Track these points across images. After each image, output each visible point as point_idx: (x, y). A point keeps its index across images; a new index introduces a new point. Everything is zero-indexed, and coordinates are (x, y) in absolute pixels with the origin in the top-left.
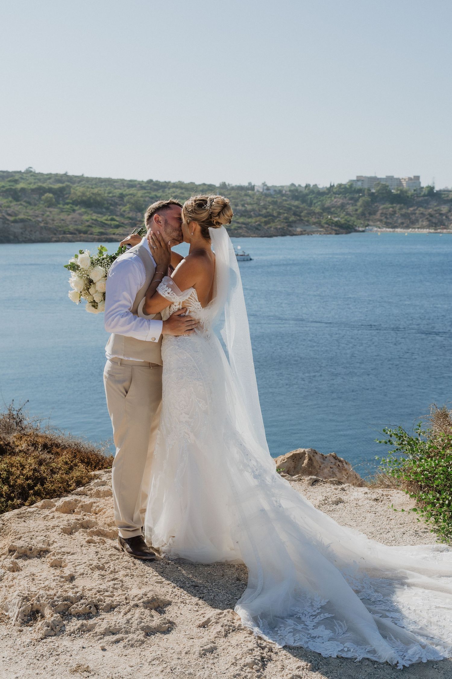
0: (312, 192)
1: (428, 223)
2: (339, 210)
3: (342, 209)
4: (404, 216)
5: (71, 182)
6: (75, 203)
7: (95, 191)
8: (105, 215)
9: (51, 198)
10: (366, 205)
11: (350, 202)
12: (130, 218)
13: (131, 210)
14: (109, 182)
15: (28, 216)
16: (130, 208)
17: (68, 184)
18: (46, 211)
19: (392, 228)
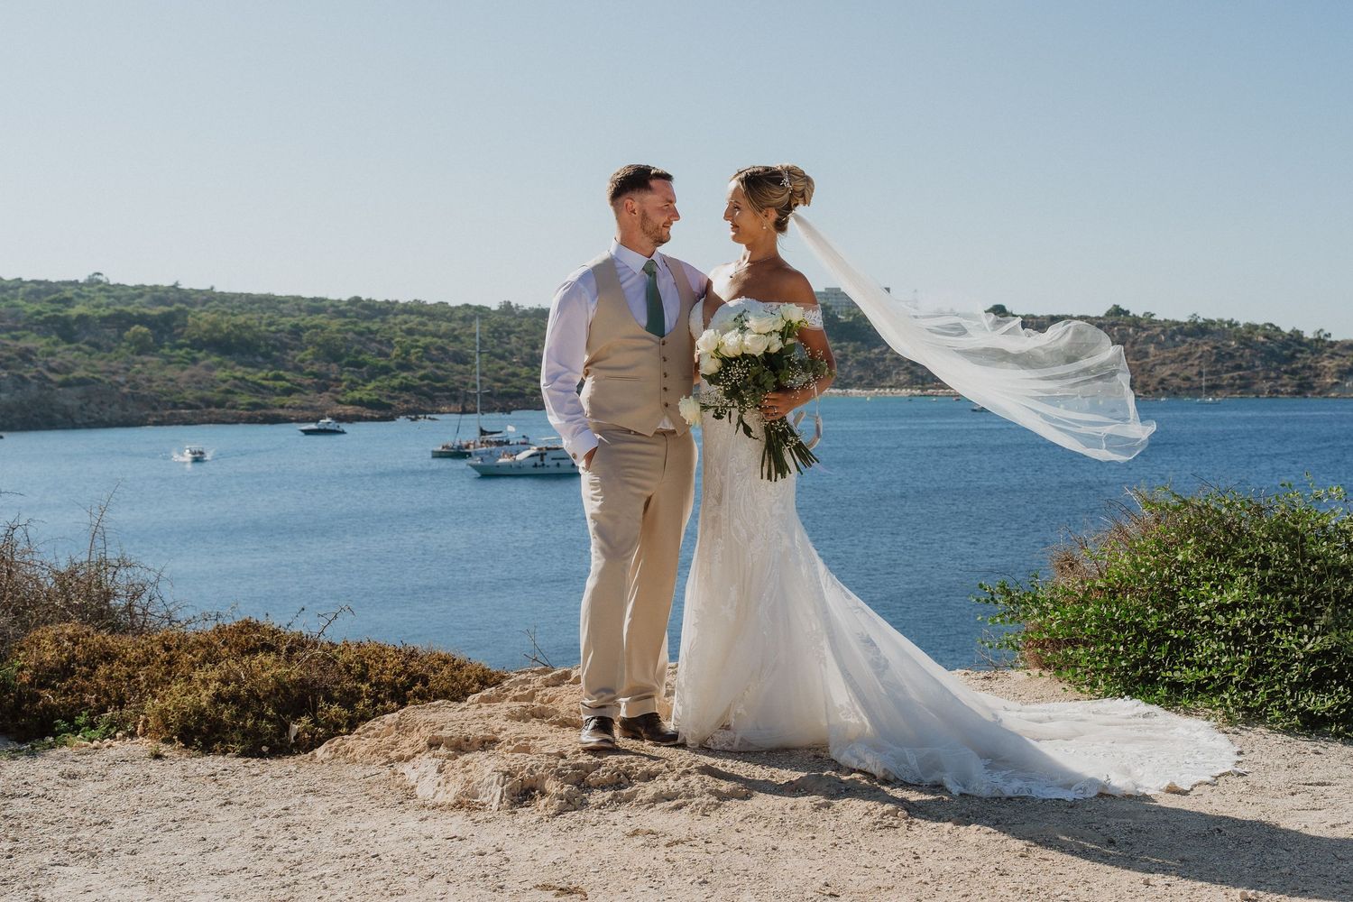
4: (863, 364)
5: (187, 303)
6: (197, 344)
7: (241, 319)
8: (261, 369)
9: (145, 335)
12: (315, 375)
13: (317, 358)
14: (269, 302)
15: (94, 373)
16: (314, 353)
17: (183, 306)
18: (134, 362)
19: (841, 387)
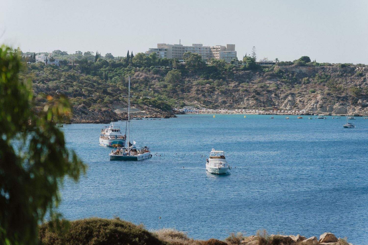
0: (105, 63)
1: (255, 102)
2: (143, 86)
3: (146, 85)
4: (224, 93)
10: (176, 80)
11: (155, 76)
